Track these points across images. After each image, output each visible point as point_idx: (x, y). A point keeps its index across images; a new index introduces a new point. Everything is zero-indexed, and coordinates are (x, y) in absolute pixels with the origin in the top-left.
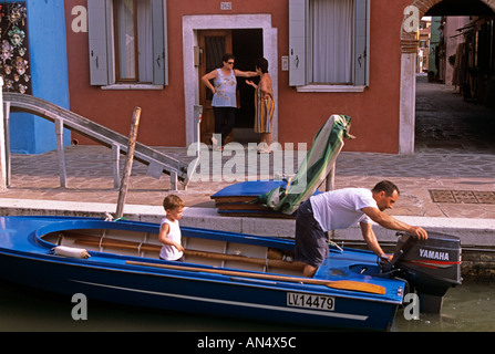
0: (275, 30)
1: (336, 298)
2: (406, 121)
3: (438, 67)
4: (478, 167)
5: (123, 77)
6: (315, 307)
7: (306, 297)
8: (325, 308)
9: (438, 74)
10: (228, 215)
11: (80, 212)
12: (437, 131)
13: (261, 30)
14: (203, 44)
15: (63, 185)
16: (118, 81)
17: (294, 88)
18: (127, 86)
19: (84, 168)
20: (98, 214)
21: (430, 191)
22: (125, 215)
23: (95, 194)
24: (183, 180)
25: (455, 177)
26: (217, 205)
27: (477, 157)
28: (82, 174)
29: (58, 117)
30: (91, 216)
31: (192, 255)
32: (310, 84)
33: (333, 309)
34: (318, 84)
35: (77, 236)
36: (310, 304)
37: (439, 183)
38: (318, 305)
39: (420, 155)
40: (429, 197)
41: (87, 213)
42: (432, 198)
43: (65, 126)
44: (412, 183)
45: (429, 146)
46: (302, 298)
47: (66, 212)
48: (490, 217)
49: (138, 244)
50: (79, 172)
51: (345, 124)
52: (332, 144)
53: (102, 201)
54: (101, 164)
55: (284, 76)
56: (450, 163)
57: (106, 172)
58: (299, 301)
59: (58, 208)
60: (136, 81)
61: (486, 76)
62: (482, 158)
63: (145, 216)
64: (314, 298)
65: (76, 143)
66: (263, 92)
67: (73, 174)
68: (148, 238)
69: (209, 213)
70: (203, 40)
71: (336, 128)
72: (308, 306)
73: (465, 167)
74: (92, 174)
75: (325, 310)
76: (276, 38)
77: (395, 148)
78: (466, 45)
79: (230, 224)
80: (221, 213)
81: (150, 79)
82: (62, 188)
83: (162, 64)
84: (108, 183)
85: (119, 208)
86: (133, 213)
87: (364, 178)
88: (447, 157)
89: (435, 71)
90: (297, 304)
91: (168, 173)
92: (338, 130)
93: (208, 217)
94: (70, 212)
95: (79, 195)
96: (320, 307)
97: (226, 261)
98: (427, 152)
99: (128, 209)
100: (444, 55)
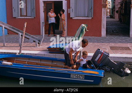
0: (66, 1)
1: (85, 75)
2: (103, 27)
3: (113, 14)
4: (124, 40)
5: (22, 15)
6: (79, 78)
7: (76, 75)
8: (82, 78)
9: (113, 16)
10: (52, 53)
11: (9, 53)
12: (112, 31)
13: (62, 1)
14: (45, 5)
15: (4, 45)
16: (21, 16)
17: (72, 18)
18: (23, 17)
19: (11, 41)
20: (14, 53)
21: (110, 47)
22: (22, 53)
23: (13, 48)
24: (39, 44)
25: (117, 43)
26: (49, 50)
27: (124, 38)
28: (10, 42)
29: (3, 25)
30: (12, 54)
31: (42, 65)
32: (76, 17)
33: (84, 78)
34: (78, 17)
35: (8, 59)
36: (77, 77)
37: (113, 45)
38: (79, 77)
39: (107, 37)
40: (110, 48)
41: (11, 53)
42: (111, 48)
43: (5, 28)
44: (105, 45)
45: (110, 35)
46: (75, 75)
47: (5, 53)
48: (127, 54)
49: (26, 62)
50: (9, 42)
51: (86, 27)
52: (82, 32)
53: (15, 50)
54: (16, 40)
55: (69, 15)
56: (116, 39)
57: (17, 42)
58: (74, 77)
59: (2, 52)
60: (26, 16)
61: (126, 16)
62: (125, 38)
63: (28, 54)
64: (78, 76)
65: (9, 34)
66: (62, 19)
67: (7, 42)
68: (29, 60)
69: (46, 53)
70: (45, 4)
71: (83, 28)
72: (77, 78)
73: (120, 40)
74: (13, 42)
75: (82, 79)
76: (66, 4)
77: (100, 35)
78: (121, 7)
79: (52, 56)
80: (50, 53)
81: (30, 15)
82: (4, 46)
83: (33, 11)
84: (17, 45)
85: (20, 52)
86: (24, 53)
87: (91, 43)
88: (115, 38)
89: (112, 15)
90: (73, 77)
91: (35, 42)
92: (84, 28)
93: (46, 54)
94: (6, 53)
95: (8, 48)
96: (80, 78)
97: (52, 66)
98: (109, 36)
99: (23, 52)
100: (115, 10)
